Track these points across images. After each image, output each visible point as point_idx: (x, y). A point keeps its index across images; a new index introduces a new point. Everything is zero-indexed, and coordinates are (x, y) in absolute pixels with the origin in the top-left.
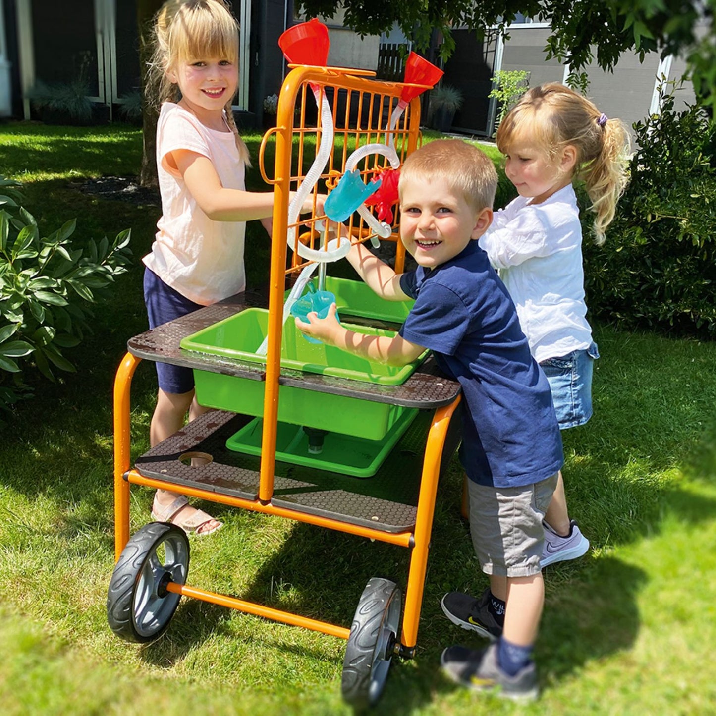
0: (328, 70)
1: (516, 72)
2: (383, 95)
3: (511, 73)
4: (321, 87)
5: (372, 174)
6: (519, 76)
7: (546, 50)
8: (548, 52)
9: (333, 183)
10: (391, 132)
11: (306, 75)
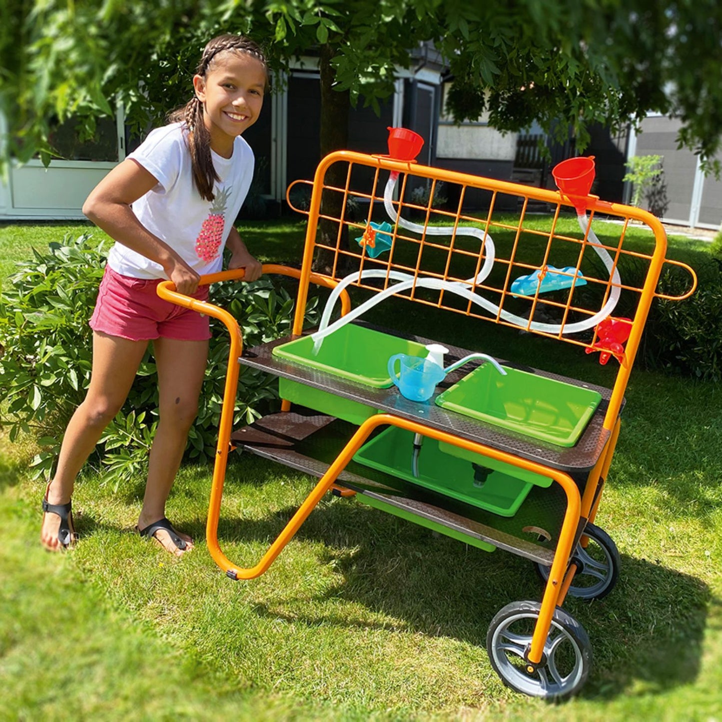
1: (649, 156)
3: (644, 158)
6: (652, 160)
7: (677, 141)
8: (679, 143)
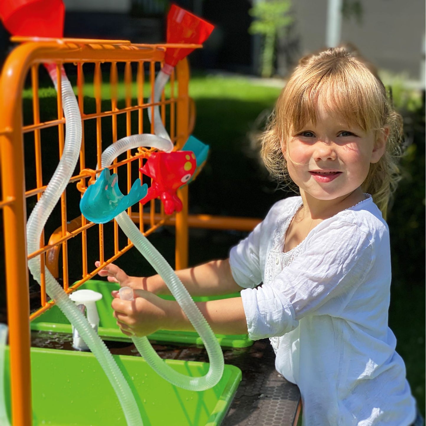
0: (66, 43)
2: (141, 61)
4: (59, 66)
5: (137, 160)
9: (87, 186)
10: (156, 104)
11: (35, 53)
